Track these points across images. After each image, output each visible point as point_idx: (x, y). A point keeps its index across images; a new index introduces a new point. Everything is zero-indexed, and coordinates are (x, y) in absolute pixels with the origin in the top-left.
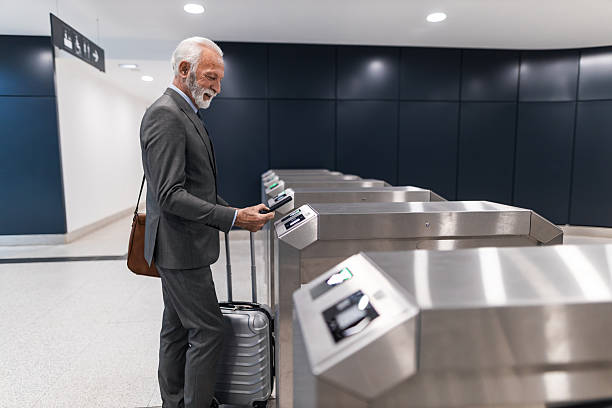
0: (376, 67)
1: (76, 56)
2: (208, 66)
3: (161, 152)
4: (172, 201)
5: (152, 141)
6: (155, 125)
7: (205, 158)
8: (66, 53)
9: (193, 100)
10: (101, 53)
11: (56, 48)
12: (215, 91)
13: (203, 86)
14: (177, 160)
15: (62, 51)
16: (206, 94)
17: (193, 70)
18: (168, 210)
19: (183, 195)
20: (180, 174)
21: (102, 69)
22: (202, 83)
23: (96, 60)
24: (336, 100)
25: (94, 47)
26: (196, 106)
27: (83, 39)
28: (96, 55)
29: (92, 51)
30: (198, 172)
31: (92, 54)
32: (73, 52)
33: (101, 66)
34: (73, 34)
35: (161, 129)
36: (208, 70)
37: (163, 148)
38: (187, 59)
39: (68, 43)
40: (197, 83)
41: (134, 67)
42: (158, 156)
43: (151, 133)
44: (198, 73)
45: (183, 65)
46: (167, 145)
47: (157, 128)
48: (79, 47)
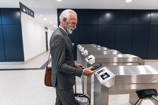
0: (108, 15)
1: (27, 14)
2: (73, 19)
3: (58, 50)
4: (61, 68)
5: (55, 47)
6: (55, 41)
7: (71, 51)
8: (24, 13)
9: (67, 31)
10: (33, 12)
11: (21, 12)
12: (74, 28)
13: (71, 26)
14: (63, 53)
15: (23, 12)
16: (71, 29)
17: (68, 21)
18: (60, 71)
19: (65, 66)
20: (64, 58)
21: (34, 17)
22: (71, 25)
23: (32, 15)
24: (98, 25)
25: (31, 11)
26: (68, 33)
27: (28, 9)
28: (32, 13)
29: (31, 12)
30: (69, 56)
31: (31, 13)
32: (26, 13)
33: (33, 16)
34: (26, 8)
35: (58, 42)
36: (73, 21)
37: (58, 49)
38: (66, 17)
39: (24, 10)
40: (69, 25)
41: (42, 16)
42: (56, 52)
43: (54, 44)
44: (69, 22)
45: (64, 19)
46: (60, 48)
47: (56, 42)
48: (27, 11)
